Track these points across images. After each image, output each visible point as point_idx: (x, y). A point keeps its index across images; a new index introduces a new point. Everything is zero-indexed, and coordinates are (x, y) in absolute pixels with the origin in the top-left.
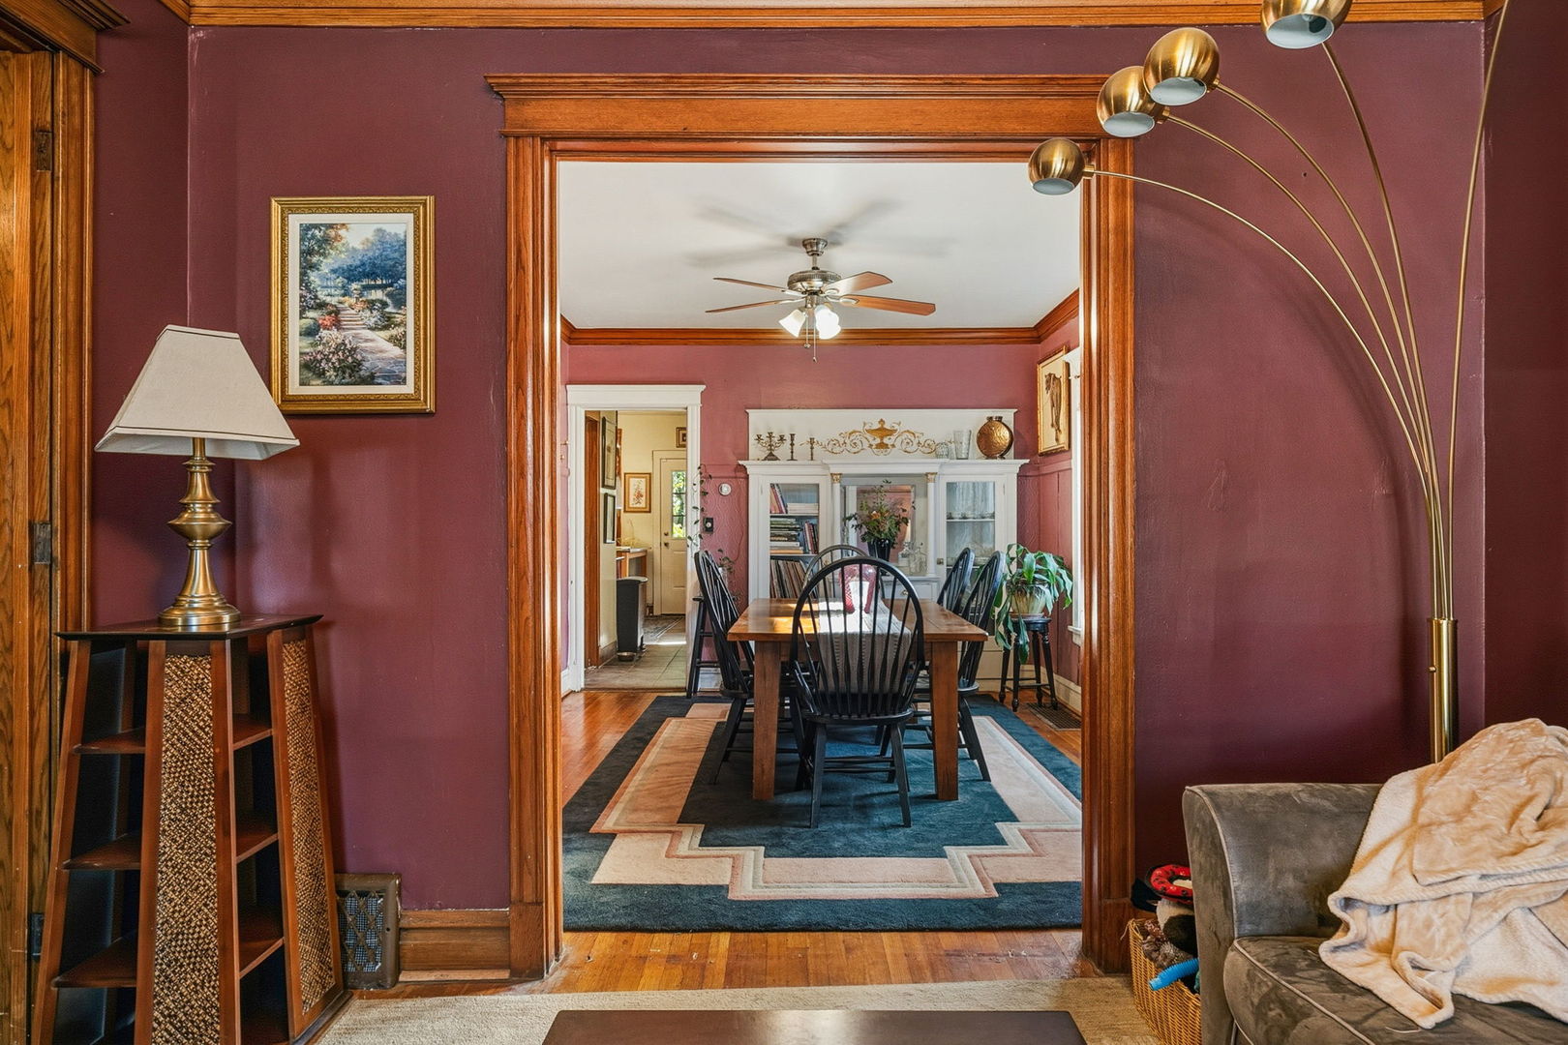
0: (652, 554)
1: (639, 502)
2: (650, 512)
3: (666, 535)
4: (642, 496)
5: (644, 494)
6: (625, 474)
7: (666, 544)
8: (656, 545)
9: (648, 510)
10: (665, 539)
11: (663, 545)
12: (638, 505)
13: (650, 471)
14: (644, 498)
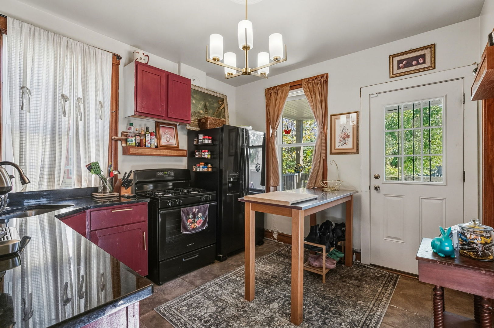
0: (360, 199)
1: (345, 143)
2: (357, 152)
3: (377, 177)
4: (348, 137)
5: (351, 135)
6: (331, 116)
7: (377, 188)
8: (365, 188)
9: (355, 150)
10: (375, 183)
11: (372, 188)
12: (345, 146)
13: (358, 109)
14: (350, 139)
